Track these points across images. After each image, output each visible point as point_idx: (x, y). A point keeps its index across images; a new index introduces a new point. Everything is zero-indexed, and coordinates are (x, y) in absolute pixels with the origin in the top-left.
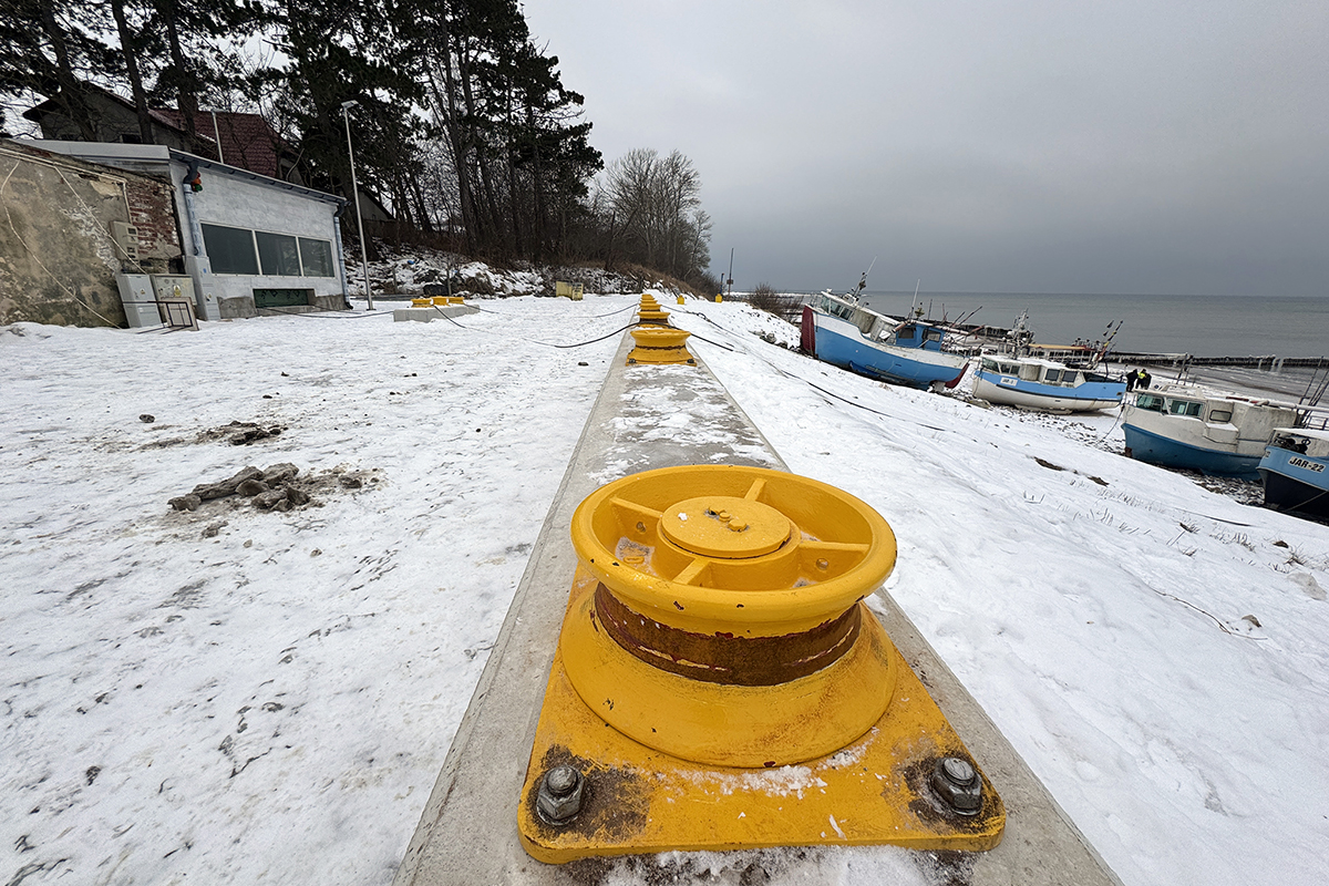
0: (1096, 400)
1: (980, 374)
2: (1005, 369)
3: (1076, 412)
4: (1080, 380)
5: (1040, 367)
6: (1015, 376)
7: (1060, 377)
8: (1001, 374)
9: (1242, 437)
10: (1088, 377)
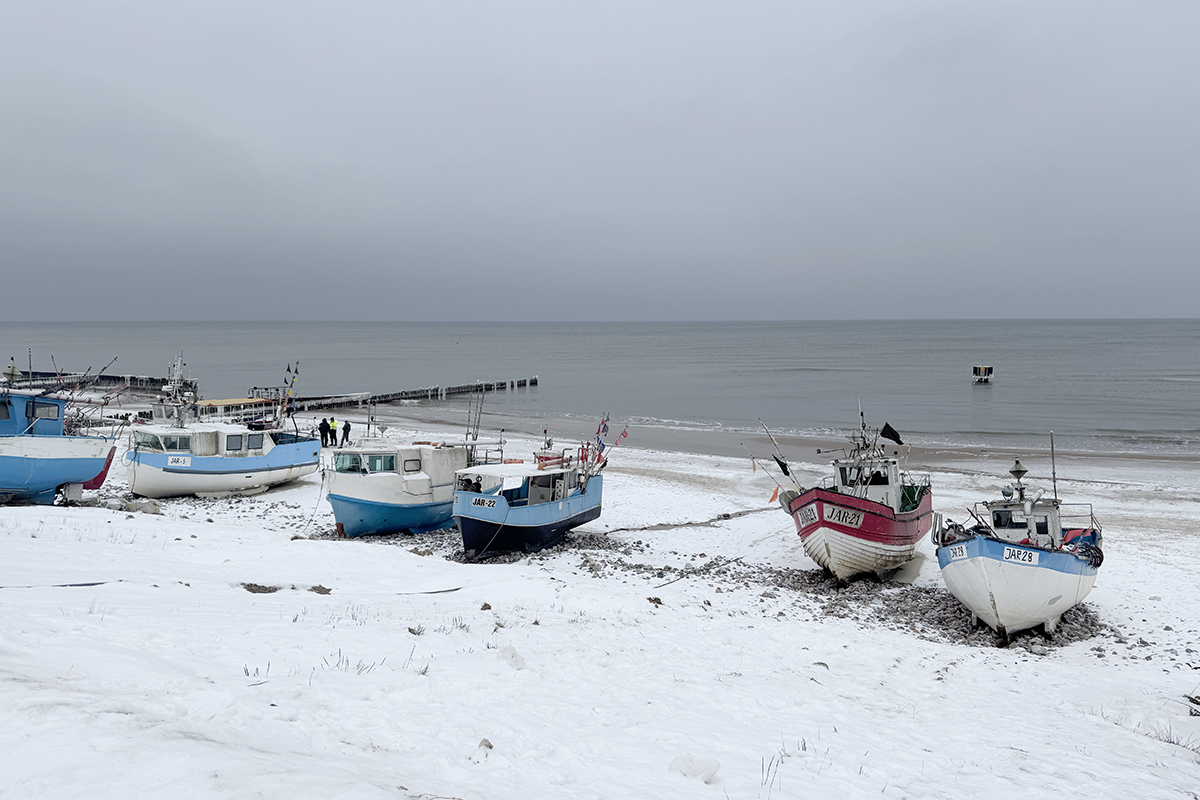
0: (292, 467)
1: (135, 457)
2: (171, 445)
3: (273, 487)
4: (269, 444)
5: (216, 435)
6: (187, 452)
7: (245, 444)
8: (166, 452)
9: (434, 484)
10: (277, 439)
